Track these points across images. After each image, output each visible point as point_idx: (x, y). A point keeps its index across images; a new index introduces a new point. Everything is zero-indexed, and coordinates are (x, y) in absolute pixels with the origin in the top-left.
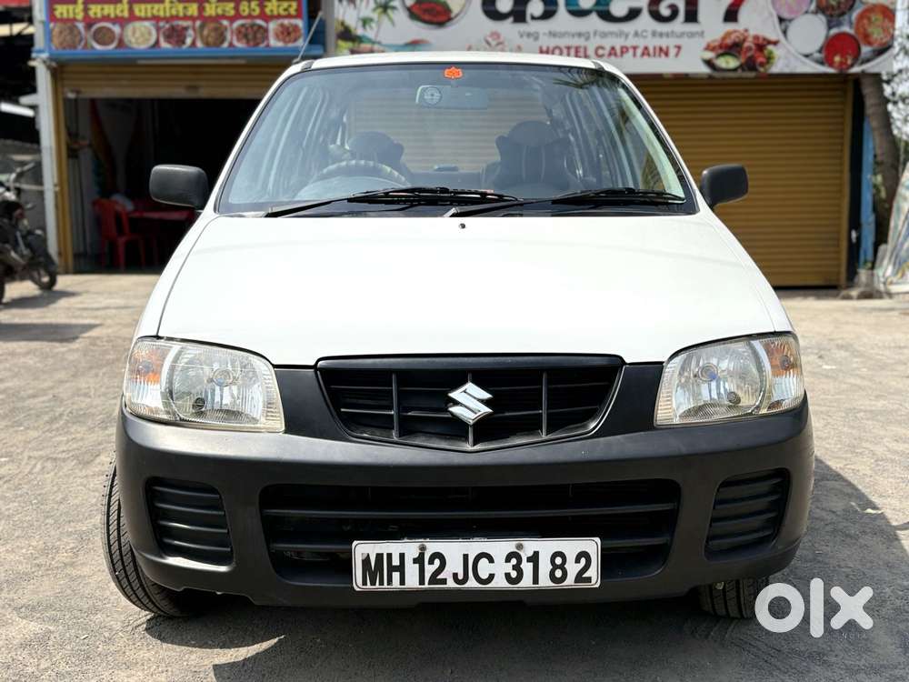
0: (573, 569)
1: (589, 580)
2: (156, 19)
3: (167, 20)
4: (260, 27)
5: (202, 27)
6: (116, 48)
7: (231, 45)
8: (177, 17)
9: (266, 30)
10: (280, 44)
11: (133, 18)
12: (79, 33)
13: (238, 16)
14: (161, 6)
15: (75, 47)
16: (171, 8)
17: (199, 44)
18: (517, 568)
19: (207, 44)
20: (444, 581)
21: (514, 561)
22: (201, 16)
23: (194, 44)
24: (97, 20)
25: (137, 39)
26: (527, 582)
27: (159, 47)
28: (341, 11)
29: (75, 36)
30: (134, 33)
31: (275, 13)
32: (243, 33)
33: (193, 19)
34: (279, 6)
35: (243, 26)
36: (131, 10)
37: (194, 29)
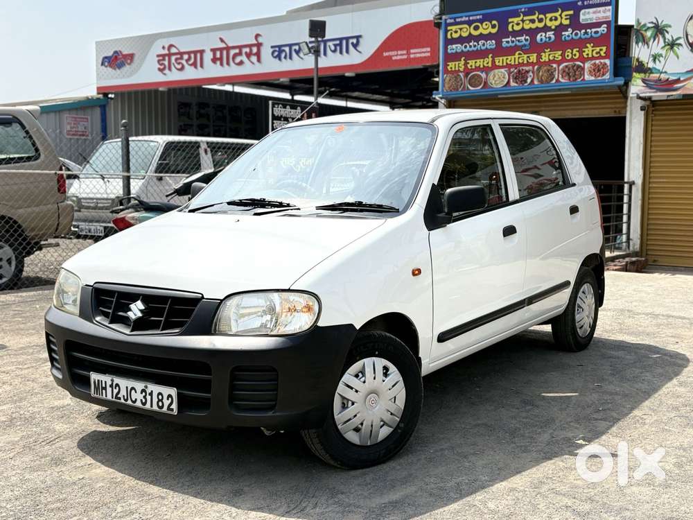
0: (166, 403)
1: (172, 410)
2: (509, 66)
3: (515, 66)
4: (579, 67)
5: (538, 70)
6: (482, 88)
7: (558, 81)
8: (523, 64)
9: (583, 69)
10: (593, 78)
11: (495, 67)
12: (461, 79)
13: (564, 60)
14: (513, 57)
15: (457, 90)
16: (519, 58)
17: (536, 82)
18: (145, 397)
19: (541, 81)
20: (120, 398)
21: (144, 394)
22: (538, 62)
23: (532, 81)
24: (473, 70)
25: (495, 81)
26: (148, 406)
27: (510, 86)
28: (637, 50)
29: (458, 82)
30: (494, 76)
31: (590, 56)
32: (566, 73)
33: (533, 64)
34: (593, 51)
35: (566, 66)
36: (493, 62)
37: (533, 72)
